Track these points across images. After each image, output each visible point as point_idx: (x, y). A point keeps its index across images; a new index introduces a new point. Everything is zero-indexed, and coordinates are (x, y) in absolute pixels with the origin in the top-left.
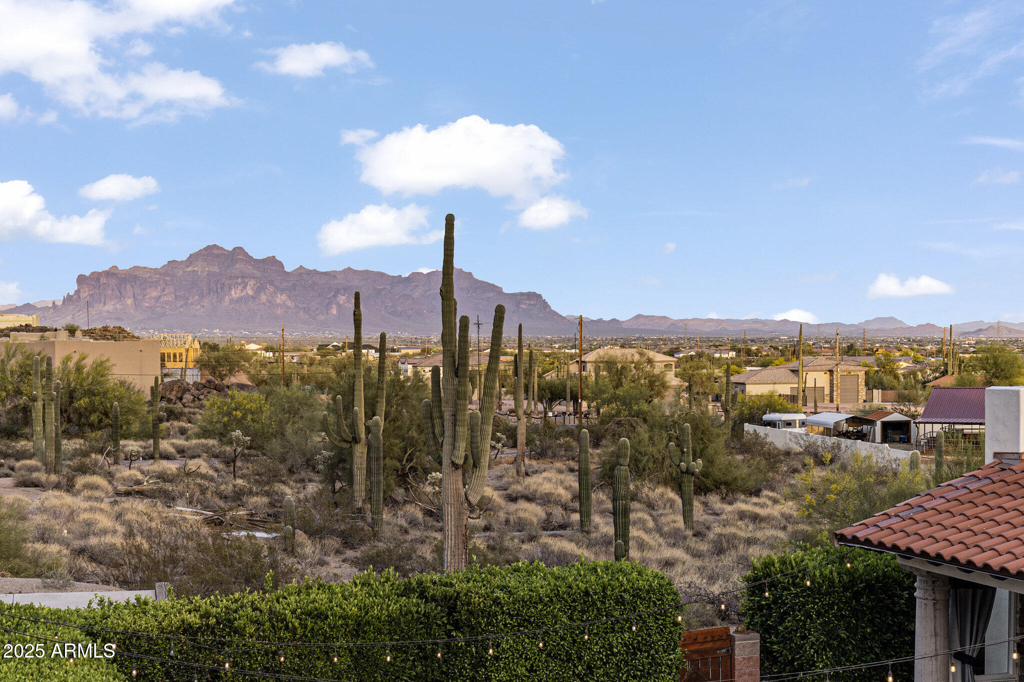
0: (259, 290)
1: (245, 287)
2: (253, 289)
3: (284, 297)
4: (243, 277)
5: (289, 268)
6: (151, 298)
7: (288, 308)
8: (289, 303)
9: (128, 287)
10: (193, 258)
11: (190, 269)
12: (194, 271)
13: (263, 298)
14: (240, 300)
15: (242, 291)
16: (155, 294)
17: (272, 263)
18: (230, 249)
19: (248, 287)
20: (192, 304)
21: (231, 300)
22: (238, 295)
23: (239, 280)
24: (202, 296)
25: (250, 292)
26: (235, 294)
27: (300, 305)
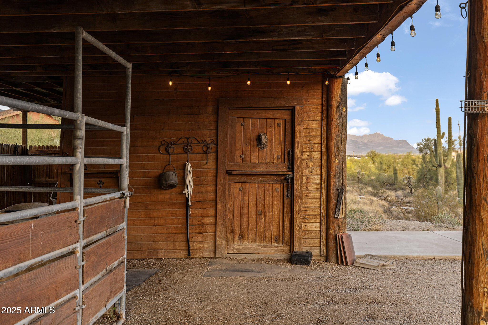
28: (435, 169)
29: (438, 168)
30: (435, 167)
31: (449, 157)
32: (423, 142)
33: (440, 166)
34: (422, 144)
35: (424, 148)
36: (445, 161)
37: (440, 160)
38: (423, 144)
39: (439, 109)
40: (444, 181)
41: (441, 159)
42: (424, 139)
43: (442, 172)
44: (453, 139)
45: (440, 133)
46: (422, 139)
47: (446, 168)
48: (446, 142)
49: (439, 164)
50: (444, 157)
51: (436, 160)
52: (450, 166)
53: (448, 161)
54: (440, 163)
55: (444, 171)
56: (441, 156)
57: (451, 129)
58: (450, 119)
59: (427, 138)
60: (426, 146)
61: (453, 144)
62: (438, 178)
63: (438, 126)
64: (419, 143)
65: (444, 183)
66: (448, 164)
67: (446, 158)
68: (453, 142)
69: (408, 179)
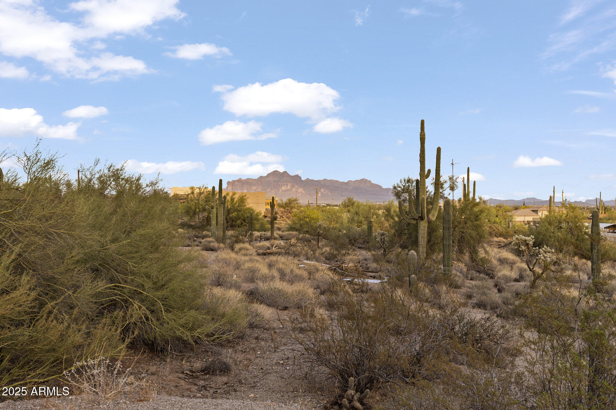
0: (293, 186)
1: (287, 186)
2: (290, 186)
3: (301, 189)
4: (286, 182)
5: (303, 179)
6: (253, 190)
7: (303, 193)
8: (303, 192)
9: (245, 186)
10: (269, 175)
11: (267, 179)
12: (269, 180)
13: (294, 190)
14: (285, 191)
15: (286, 187)
16: (255, 188)
17: (297, 177)
18: (282, 172)
19: (288, 186)
20: (268, 192)
21: (282, 191)
22: (285, 189)
23: (285, 183)
24: (272, 189)
25: (289, 188)
26: (284, 188)
27: (307, 192)
28: (415, 222)
29: (418, 221)
30: (414, 219)
31: (434, 206)
32: (402, 183)
33: (422, 218)
34: (400, 187)
35: (403, 193)
36: (429, 211)
37: (422, 210)
38: (402, 186)
39: (424, 135)
40: (426, 240)
41: (424, 208)
42: (403, 180)
43: (424, 227)
44: (442, 180)
45: (424, 171)
46: (401, 180)
47: (429, 222)
48: (432, 184)
49: (420, 215)
50: (427, 205)
51: (417, 209)
52: (436, 218)
53: (433, 211)
54: (422, 213)
55: (426, 225)
56: (424, 203)
57: (440, 165)
58: (439, 150)
59: (407, 179)
60: (406, 190)
61: (442, 188)
62: (419, 235)
63: (422, 160)
64: (396, 185)
65: (425, 243)
66: (433, 216)
67: (430, 206)
68: (442, 184)
69: (381, 235)
